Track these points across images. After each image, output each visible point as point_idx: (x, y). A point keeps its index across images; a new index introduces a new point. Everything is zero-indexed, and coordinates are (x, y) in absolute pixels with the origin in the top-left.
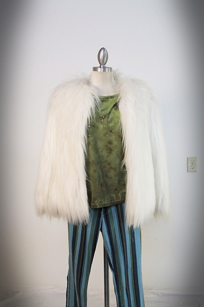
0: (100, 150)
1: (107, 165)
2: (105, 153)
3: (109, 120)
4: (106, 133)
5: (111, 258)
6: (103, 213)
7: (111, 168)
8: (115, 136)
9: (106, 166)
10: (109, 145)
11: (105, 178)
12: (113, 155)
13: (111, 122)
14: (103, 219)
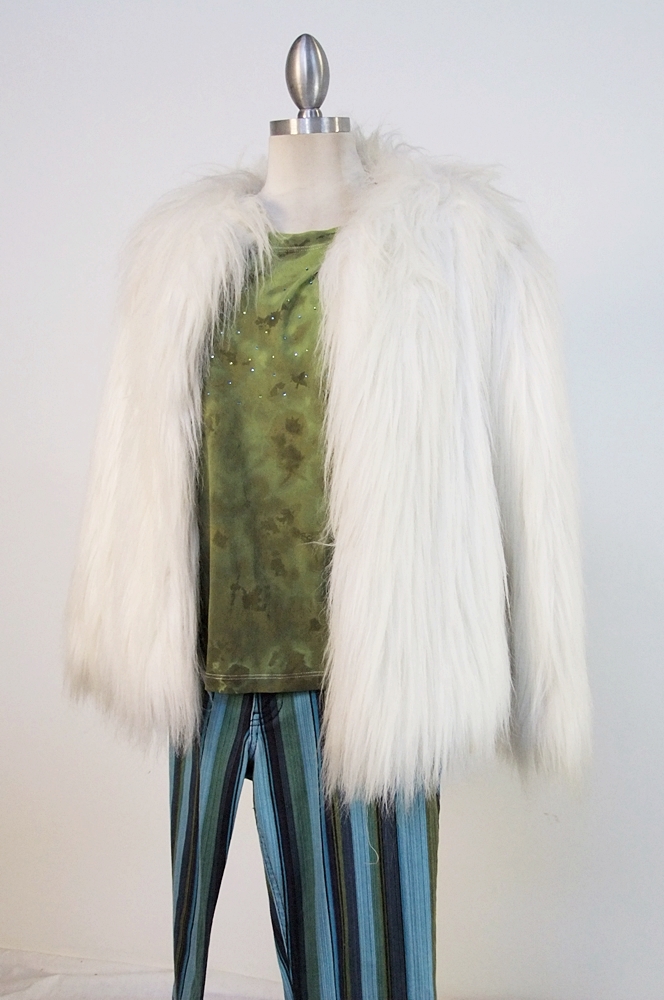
0: (253, 457)
1: (281, 520)
2: (271, 470)
3: (292, 329)
4: (281, 385)
5: (282, 911)
6: (256, 716)
7: (296, 533)
8: (312, 399)
9: (278, 523)
10: (289, 436)
11: (269, 574)
12: (303, 478)
13: (298, 338)
14: (256, 743)
